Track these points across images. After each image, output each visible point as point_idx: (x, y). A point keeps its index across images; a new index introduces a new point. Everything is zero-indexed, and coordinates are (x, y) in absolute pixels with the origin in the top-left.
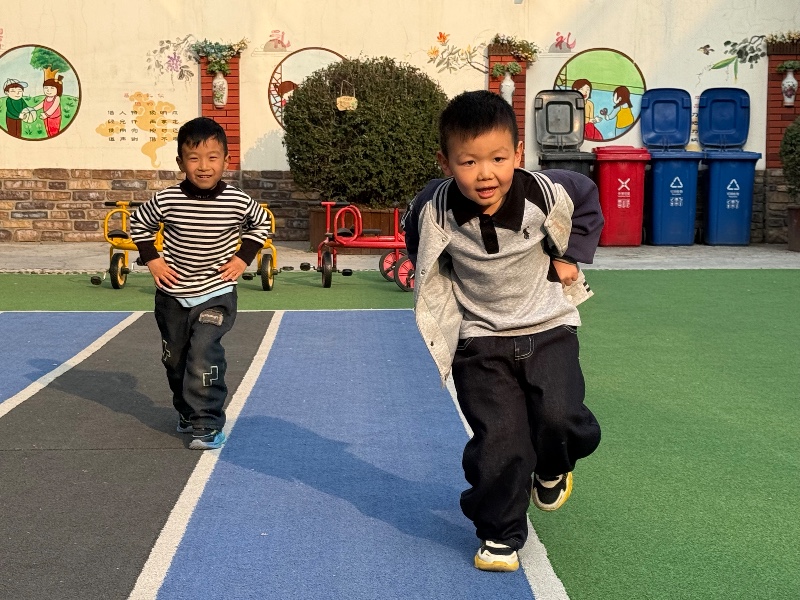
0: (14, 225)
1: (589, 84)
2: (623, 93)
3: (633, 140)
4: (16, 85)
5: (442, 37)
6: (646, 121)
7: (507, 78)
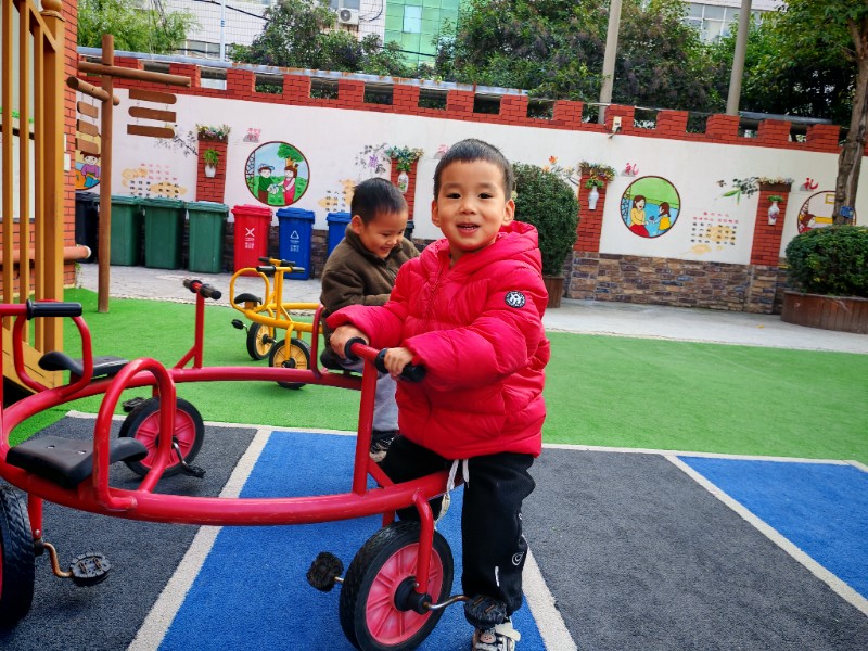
1: (644, 199)
2: (666, 207)
4: (267, 168)
7: (595, 188)
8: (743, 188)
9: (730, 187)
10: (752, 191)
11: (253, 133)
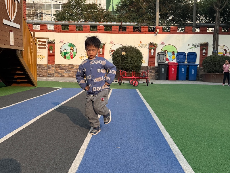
0: (64, 74)
1: (167, 51)
2: (173, 53)
3: (175, 61)
4: (65, 50)
5: (141, 42)
6: (177, 58)
7: (152, 50)
8: (195, 46)
9: (191, 46)
10: (198, 47)
11: (62, 41)
